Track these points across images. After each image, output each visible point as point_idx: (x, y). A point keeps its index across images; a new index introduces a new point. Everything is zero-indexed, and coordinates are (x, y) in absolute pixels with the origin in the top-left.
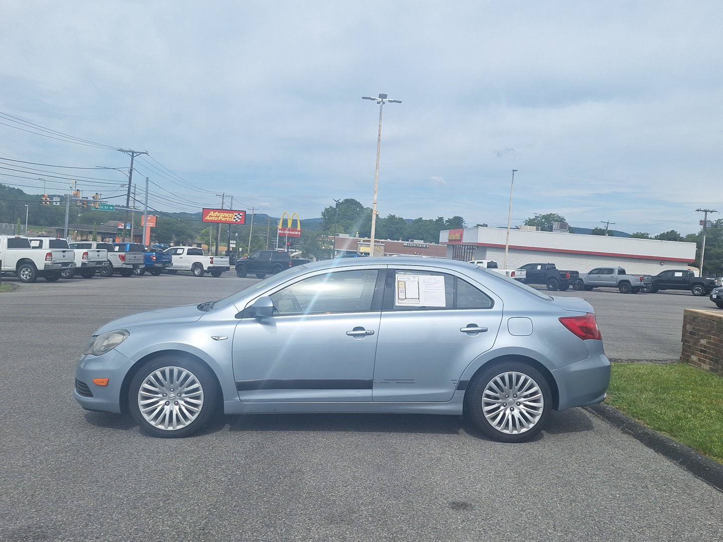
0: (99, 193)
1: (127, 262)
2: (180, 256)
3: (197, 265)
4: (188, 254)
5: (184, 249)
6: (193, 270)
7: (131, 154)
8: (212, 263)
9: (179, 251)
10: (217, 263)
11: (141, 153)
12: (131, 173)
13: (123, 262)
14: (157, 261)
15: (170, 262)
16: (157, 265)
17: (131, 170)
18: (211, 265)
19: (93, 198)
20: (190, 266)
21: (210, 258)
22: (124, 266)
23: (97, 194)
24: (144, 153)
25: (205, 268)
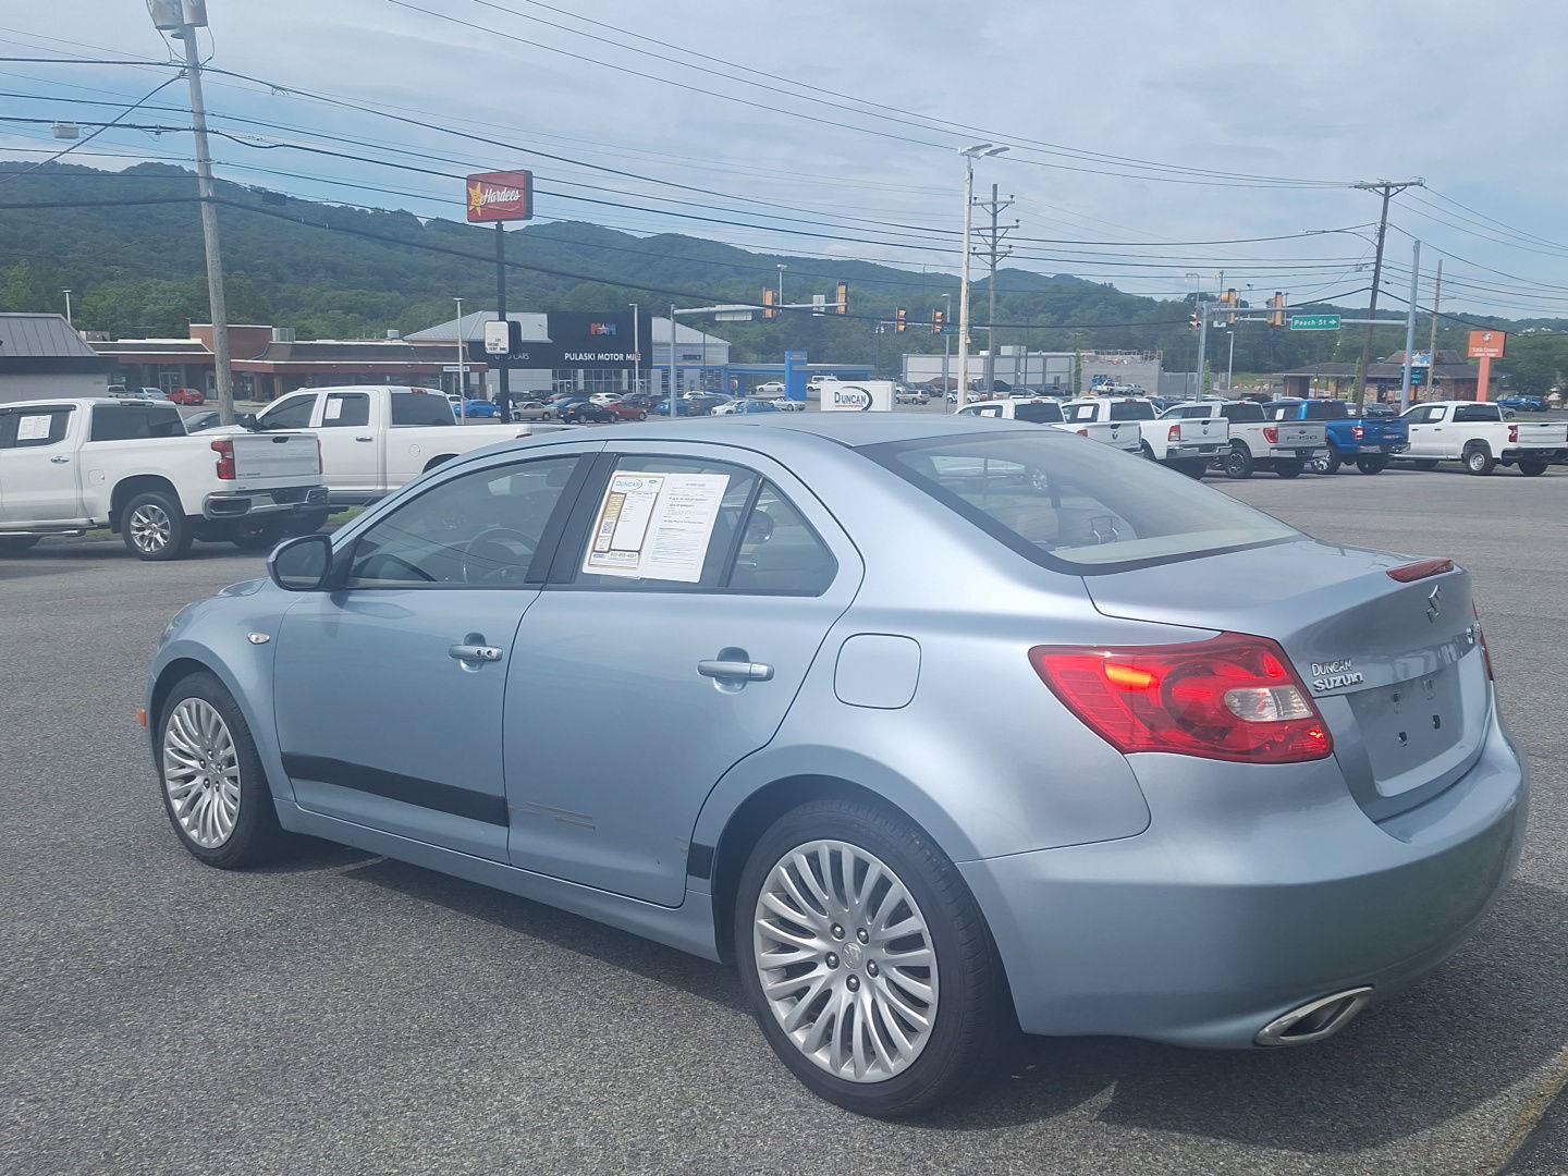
0: (1283, 291)
1: (1280, 444)
2: (1436, 425)
3: (1477, 446)
4: (1456, 419)
5: (1446, 407)
6: (1465, 459)
7: (1383, 190)
8: (1512, 439)
9: (1435, 414)
10: (1530, 438)
11: (1406, 185)
12: (1381, 236)
13: (1273, 445)
14: (1368, 438)
15: (1403, 441)
16: (1364, 449)
17: (1383, 229)
18: (1512, 446)
19: (1267, 303)
20: (1457, 449)
21: (1510, 427)
22: (1275, 453)
23: (1278, 293)
24: (1412, 184)
25: (1496, 454)
